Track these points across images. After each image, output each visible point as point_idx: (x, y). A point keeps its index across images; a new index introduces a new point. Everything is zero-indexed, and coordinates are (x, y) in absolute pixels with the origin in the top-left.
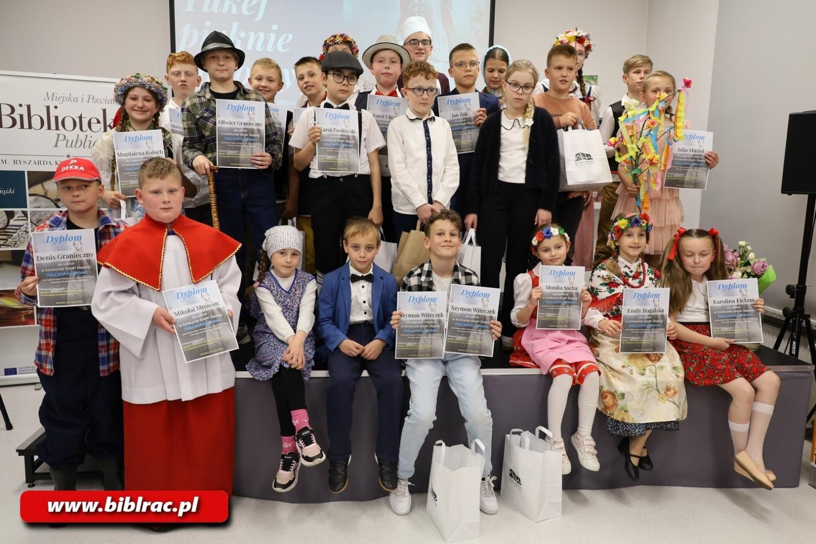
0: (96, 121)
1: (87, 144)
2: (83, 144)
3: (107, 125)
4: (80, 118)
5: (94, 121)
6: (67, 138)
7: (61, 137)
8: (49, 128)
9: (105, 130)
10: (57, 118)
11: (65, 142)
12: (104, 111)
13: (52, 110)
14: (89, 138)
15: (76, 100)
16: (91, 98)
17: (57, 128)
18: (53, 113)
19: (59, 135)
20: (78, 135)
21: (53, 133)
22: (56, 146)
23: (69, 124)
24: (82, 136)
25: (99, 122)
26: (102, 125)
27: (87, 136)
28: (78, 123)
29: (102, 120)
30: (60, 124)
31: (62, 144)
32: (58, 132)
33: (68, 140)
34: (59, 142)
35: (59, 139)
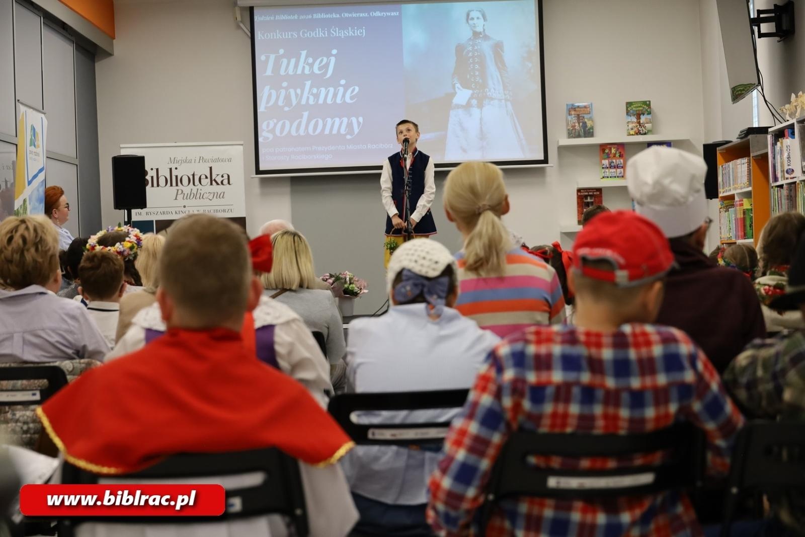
0: (205, 177)
1: (198, 196)
2: (195, 196)
3: (213, 179)
4: (193, 175)
5: (203, 177)
6: (184, 192)
7: (180, 192)
8: (171, 185)
9: (211, 184)
10: (177, 177)
11: (182, 195)
12: (211, 168)
13: (173, 170)
14: (199, 191)
15: (190, 162)
16: (202, 159)
17: (177, 185)
18: (174, 173)
19: (178, 190)
20: (192, 190)
21: (174, 188)
22: (176, 199)
23: (185, 181)
24: (195, 189)
25: (206, 177)
26: (209, 180)
27: (198, 189)
28: (191, 180)
29: (209, 176)
30: (179, 181)
31: (180, 197)
32: (177, 188)
33: (184, 194)
34: (178, 196)
35: (179, 193)
